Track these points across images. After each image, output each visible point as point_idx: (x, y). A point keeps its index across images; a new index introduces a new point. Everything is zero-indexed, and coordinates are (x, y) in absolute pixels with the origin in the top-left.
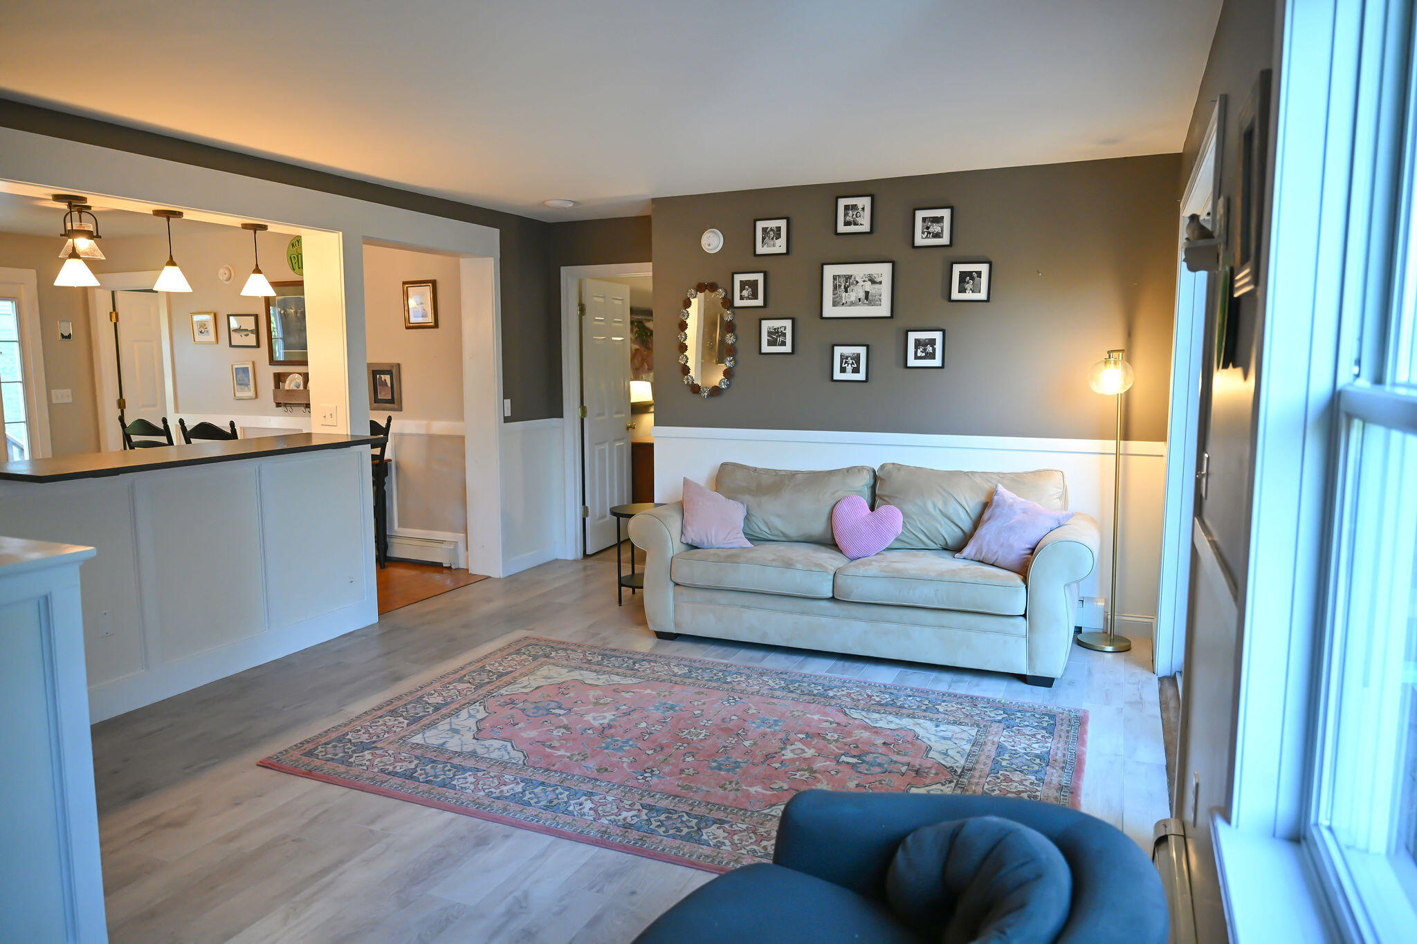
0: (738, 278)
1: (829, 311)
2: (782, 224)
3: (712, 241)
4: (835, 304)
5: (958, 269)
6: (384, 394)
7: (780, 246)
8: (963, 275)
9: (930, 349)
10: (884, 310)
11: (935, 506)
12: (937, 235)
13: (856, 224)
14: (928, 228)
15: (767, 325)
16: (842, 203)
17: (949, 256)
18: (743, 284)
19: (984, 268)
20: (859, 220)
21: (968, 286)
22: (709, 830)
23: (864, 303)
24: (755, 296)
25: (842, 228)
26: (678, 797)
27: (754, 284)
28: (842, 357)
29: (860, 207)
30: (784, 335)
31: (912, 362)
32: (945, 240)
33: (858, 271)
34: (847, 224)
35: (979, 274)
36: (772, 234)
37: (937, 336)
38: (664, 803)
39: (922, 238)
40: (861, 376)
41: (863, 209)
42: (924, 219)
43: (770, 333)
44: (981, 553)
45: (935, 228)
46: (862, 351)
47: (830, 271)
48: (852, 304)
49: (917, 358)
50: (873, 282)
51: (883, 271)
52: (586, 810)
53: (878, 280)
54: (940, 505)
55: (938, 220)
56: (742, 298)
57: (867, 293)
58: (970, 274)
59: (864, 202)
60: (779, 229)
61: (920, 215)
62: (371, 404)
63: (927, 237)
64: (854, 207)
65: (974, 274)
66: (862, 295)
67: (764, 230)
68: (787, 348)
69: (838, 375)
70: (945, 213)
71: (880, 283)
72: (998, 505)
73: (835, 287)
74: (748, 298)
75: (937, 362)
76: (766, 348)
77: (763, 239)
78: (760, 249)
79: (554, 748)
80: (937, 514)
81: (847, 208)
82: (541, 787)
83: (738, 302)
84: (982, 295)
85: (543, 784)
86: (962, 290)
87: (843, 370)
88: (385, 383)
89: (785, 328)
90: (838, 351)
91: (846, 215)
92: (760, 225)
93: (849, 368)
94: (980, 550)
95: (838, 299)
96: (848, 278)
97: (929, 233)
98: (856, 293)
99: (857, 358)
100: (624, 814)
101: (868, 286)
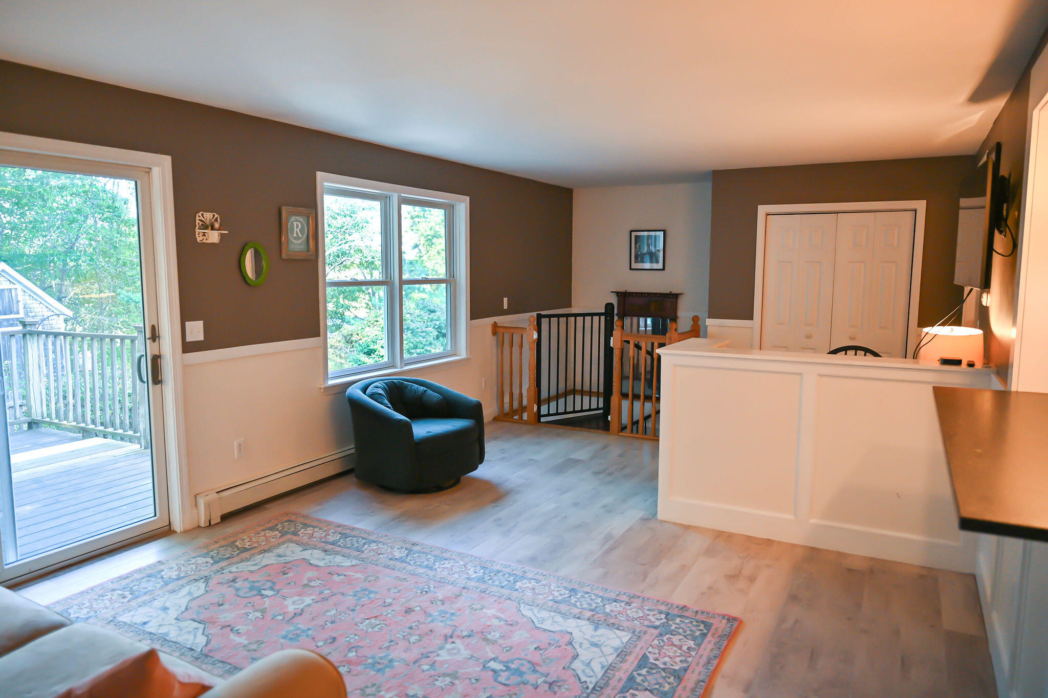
22: (402, 555)
26: (411, 574)
38: (421, 570)
52: (472, 569)
79: (498, 618)
82: (503, 584)
85: (502, 587)
100: (449, 566)
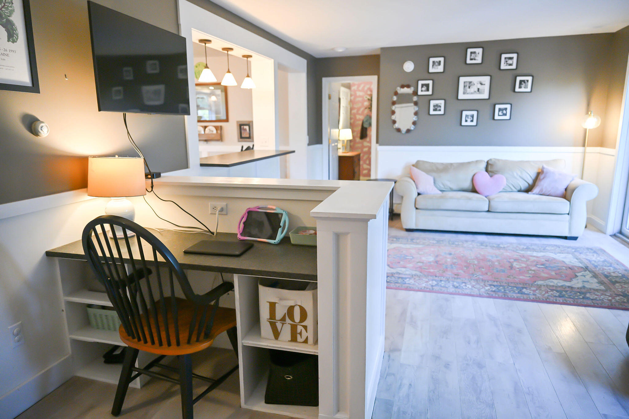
0: (420, 83)
1: (461, 96)
2: (442, 59)
3: (409, 67)
4: (464, 93)
5: (519, 79)
6: (245, 135)
7: (440, 69)
8: (521, 82)
9: (505, 112)
10: (485, 96)
11: (517, 174)
12: (511, 65)
13: (475, 59)
14: (507, 62)
15: (433, 103)
16: (469, 51)
17: (515, 73)
18: (423, 85)
19: (530, 79)
20: (476, 58)
21: (523, 86)
23: (477, 93)
24: (428, 90)
25: (469, 61)
27: (427, 86)
28: (467, 116)
29: (477, 52)
30: (440, 107)
31: (497, 117)
32: (514, 67)
33: (475, 80)
34: (471, 59)
35: (528, 81)
36: (437, 64)
37: (508, 106)
39: (504, 66)
40: (474, 123)
41: (479, 53)
42: (505, 58)
43: (434, 106)
44: (542, 192)
45: (510, 62)
46: (475, 113)
47: (462, 80)
48: (472, 93)
49: (499, 115)
50: (481, 84)
51: (486, 80)
53: (483, 83)
54: (519, 174)
55: (511, 58)
56: (422, 91)
57: (478, 89)
58: (524, 81)
59: (479, 51)
60: (440, 62)
61: (504, 56)
62: (238, 139)
63: (506, 65)
64: (475, 53)
65: (526, 81)
66: (476, 90)
67: (434, 62)
68: (442, 112)
69: (464, 123)
70: (515, 56)
71: (484, 85)
72: (547, 173)
73: (465, 87)
74: (425, 91)
75: (507, 117)
76: (432, 112)
77: (433, 66)
78: (431, 70)
80: (518, 177)
81: (471, 53)
83: (420, 93)
84: (529, 90)
86: (520, 87)
87: (466, 121)
88: (245, 130)
89: (441, 104)
90: (465, 113)
91: (471, 56)
92: (432, 60)
93: (469, 120)
94: (541, 190)
95: (465, 92)
96: (470, 82)
97: (507, 64)
98: (474, 89)
99: (473, 116)
101: (479, 86)
